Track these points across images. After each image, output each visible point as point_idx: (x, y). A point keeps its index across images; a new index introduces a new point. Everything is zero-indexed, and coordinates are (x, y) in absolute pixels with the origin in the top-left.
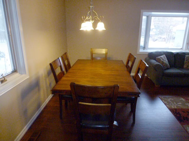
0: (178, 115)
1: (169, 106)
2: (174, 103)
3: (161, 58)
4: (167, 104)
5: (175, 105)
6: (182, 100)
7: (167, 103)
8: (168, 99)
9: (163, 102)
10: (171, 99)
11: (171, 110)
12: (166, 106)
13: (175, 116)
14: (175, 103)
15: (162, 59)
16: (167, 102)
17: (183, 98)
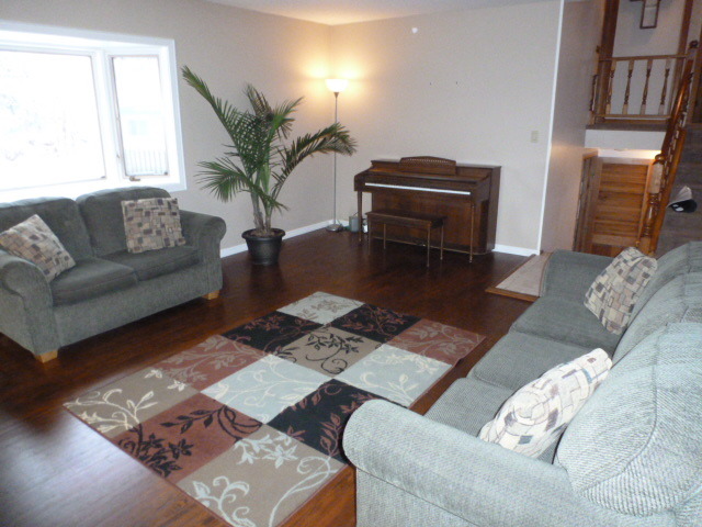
0: (152, 451)
1: (112, 427)
2: (126, 406)
3: (22, 230)
4: (99, 424)
5: (132, 410)
6: (154, 378)
7: (100, 419)
8: (100, 399)
9: (85, 422)
10: (111, 392)
11: (122, 441)
12: (99, 432)
13: (142, 459)
14: (130, 402)
15: (26, 237)
16: (98, 415)
17: (156, 368)
